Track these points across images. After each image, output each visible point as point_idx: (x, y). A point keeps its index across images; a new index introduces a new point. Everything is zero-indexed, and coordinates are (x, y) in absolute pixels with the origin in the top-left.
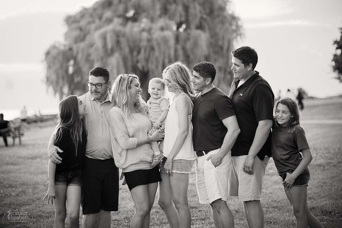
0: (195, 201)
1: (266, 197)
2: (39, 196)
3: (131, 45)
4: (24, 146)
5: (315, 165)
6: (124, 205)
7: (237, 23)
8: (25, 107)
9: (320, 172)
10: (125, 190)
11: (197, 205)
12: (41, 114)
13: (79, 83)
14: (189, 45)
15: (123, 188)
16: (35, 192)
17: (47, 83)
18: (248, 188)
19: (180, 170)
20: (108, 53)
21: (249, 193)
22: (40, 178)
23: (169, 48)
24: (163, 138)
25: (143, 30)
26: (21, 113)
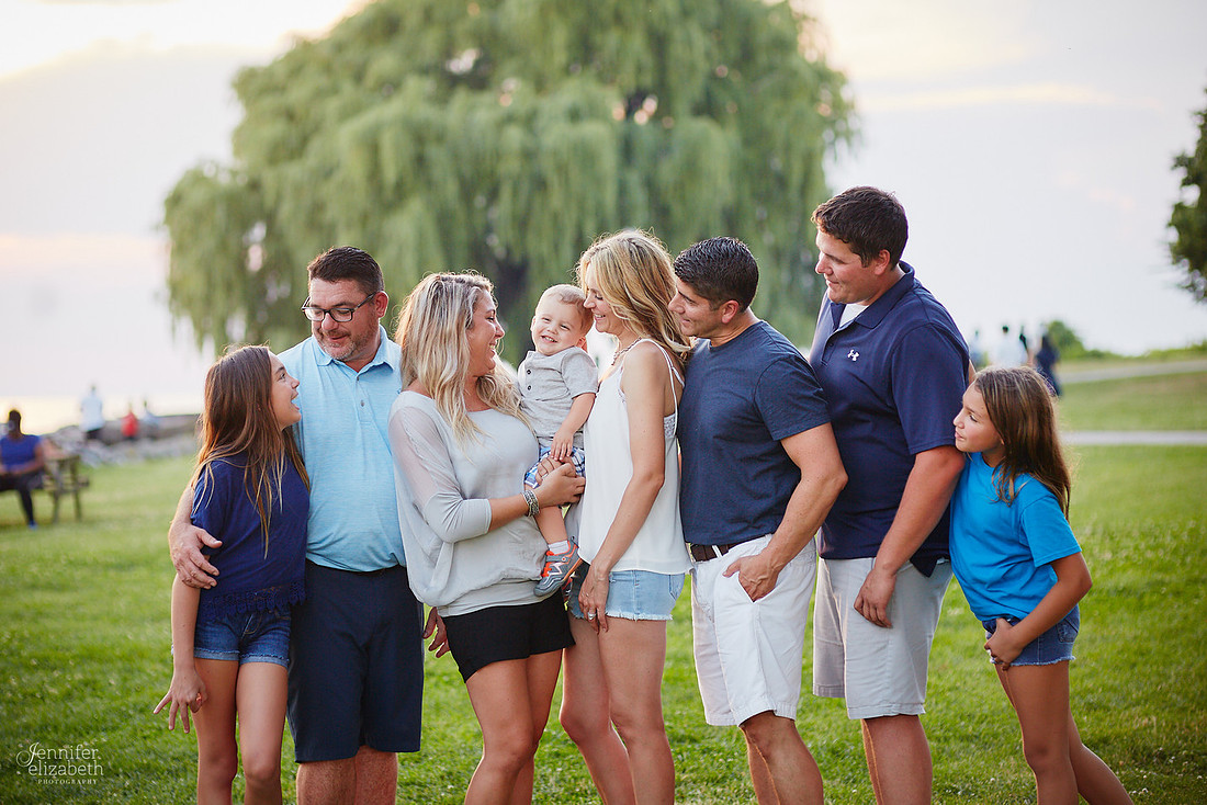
0: (690, 718)
1: (937, 703)
2: (144, 698)
3: (467, 170)
4: (92, 523)
5: (1108, 591)
6: (441, 730)
7: (836, 95)
8: (94, 389)
9: (1126, 616)
10: (446, 679)
11: (697, 730)
12: (149, 414)
13: (283, 303)
14: (667, 172)
15: (439, 672)
16: (130, 684)
17: (171, 303)
18: (879, 671)
19: (635, 607)
20: (388, 199)
21: (880, 691)
22: (146, 636)
23: (598, 182)
24: (580, 495)
25: (509, 119)
26: (82, 410)
